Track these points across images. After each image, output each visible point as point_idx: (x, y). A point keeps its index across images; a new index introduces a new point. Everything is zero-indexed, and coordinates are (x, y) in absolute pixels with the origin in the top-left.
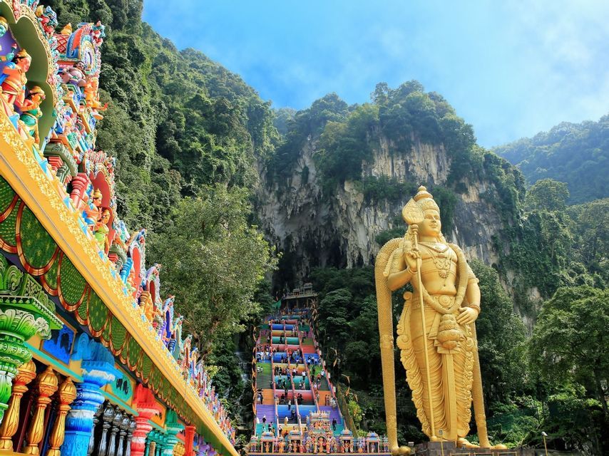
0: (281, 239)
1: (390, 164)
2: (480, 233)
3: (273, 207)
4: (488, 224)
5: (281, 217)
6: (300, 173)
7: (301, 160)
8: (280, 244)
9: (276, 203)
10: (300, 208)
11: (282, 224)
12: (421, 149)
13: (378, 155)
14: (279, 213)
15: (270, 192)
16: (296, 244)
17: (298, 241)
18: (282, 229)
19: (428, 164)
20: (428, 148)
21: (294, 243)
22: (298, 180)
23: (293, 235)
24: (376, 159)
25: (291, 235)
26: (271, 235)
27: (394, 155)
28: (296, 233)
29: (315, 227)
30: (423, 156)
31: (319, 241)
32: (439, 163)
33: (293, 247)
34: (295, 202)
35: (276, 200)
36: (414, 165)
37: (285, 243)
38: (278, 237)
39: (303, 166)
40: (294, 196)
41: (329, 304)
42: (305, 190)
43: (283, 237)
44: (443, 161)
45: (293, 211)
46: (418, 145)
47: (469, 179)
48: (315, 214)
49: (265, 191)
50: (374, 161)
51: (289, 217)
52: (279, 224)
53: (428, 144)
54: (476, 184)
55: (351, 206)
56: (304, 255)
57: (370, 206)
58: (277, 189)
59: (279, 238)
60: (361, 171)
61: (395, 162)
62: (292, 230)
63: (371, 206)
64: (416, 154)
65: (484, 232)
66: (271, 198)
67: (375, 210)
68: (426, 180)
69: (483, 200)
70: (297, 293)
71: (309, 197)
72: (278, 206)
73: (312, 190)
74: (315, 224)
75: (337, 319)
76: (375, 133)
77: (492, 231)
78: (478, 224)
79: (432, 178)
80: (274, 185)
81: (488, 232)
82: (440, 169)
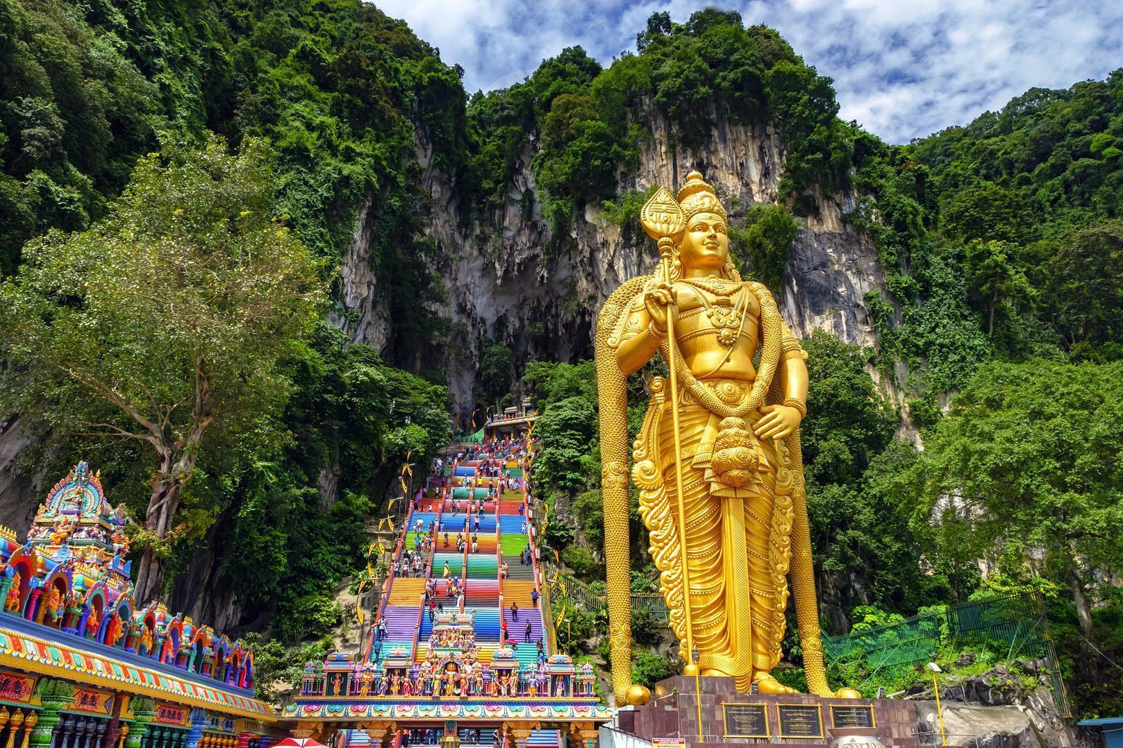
0: (489, 322)
1: (670, 167)
2: (840, 290)
3: (471, 265)
4: (859, 273)
5: (485, 283)
6: (518, 201)
7: (520, 179)
8: (485, 332)
9: (476, 258)
10: (519, 265)
11: (489, 295)
12: (729, 136)
13: (648, 150)
14: (483, 276)
15: (465, 237)
16: (515, 330)
17: (517, 325)
18: (490, 305)
19: (742, 164)
20: (742, 133)
21: (511, 329)
22: (515, 216)
23: (509, 314)
24: (644, 159)
25: (505, 315)
26: (469, 315)
27: (678, 148)
28: (515, 311)
29: (547, 299)
30: (734, 148)
31: (556, 325)
32: (763, 161)
33: (508, 335)
34: (511, 255)
35: (475, 253)
36: (716, 167)
37: (495, 330)
38: (481, 318)
39: (523, 190)
40: (508, 243)
41: (550, 426)
42: (527, 232)
43: (491, 318)
44: (771, 156)
45: (506, 272)
46: (723, 128)
47: (823, 187)
48: (546, 275)
49: (457, 235)
50: (640, 164)
51: (499, 282)
52: (483, 294)
53: (743, 125)
54: (837, 198)
55: (599, 250)
56: (530, 349)
57: (630, 246)
58: (478, 231)
59: (483, 321)
60: (616, 183)
61: (679, 163)
62: (507, 306)
63: (632, 246)
64: (720, 147)
65: (850, 287)
66: (467, 248)
67: (640, 255)
68: (738, 193)
69: (849, 228)
70: (512, 415)
71: (535, 245)
72: (479, 263)
73: (540, 233)
74: (547, 293)
75: (561, 451)
76: (643, 111)
77: (865, 284)
78: (838, 273)
79: (751, 190)
80: (473, 225)
81: (857, 287)
82: (766, 174)
